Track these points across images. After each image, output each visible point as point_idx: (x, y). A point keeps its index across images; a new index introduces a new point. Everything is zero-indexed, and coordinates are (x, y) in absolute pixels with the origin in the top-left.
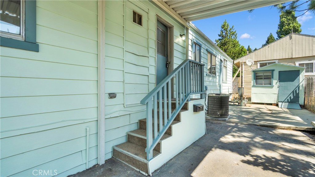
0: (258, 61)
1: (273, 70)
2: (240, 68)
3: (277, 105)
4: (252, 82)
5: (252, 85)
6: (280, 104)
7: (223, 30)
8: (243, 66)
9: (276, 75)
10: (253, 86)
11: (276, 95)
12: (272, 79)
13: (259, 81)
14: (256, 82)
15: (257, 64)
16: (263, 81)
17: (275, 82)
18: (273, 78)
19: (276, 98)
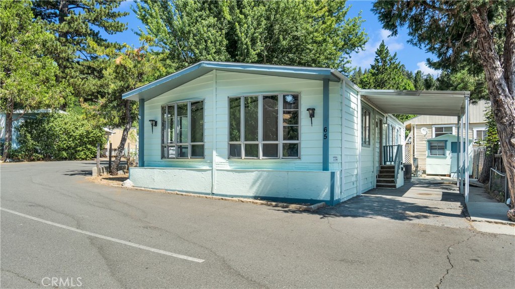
0: (433, 125)
1: (446, 141)
2: (412, 132)
3: (450, 176)
4: (427, 153)
5: (427, 155)
6: (452, 174)
7: (379, 58)
8: (415, 129)
9: (449, 145)
10: (428, 157)
11: (449, 166)
12: (445, 150)
13: (434, 151)
14: (431, 152)
15: (432, 128)
16: (437, 152)
17: (448, 152)
18: (446, 148)
19: (449, 169)
